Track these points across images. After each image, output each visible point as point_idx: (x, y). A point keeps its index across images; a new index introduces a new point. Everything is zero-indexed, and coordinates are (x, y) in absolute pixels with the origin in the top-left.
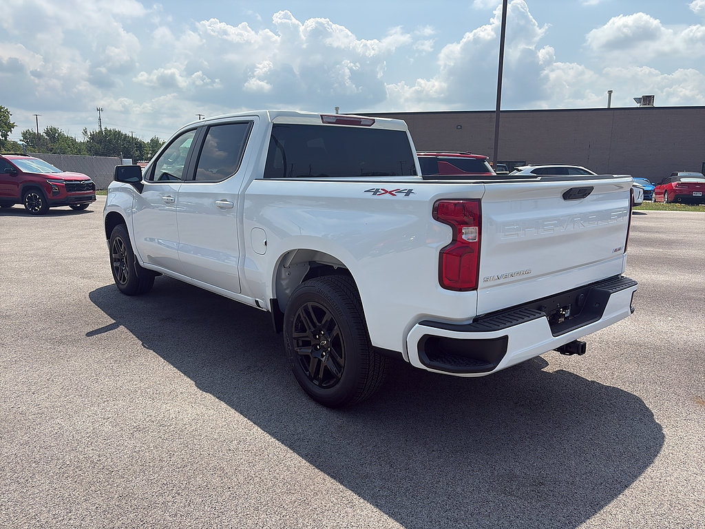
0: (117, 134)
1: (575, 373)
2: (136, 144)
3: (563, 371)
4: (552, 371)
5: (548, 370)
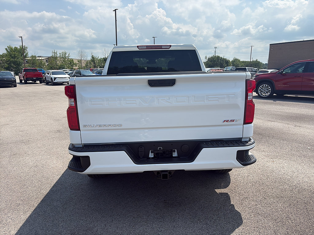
0: (218, 57)
1: (231, 197)
2: (225, 61)
3: (227, 194)
4: (220, 192)
5: (218, 191)
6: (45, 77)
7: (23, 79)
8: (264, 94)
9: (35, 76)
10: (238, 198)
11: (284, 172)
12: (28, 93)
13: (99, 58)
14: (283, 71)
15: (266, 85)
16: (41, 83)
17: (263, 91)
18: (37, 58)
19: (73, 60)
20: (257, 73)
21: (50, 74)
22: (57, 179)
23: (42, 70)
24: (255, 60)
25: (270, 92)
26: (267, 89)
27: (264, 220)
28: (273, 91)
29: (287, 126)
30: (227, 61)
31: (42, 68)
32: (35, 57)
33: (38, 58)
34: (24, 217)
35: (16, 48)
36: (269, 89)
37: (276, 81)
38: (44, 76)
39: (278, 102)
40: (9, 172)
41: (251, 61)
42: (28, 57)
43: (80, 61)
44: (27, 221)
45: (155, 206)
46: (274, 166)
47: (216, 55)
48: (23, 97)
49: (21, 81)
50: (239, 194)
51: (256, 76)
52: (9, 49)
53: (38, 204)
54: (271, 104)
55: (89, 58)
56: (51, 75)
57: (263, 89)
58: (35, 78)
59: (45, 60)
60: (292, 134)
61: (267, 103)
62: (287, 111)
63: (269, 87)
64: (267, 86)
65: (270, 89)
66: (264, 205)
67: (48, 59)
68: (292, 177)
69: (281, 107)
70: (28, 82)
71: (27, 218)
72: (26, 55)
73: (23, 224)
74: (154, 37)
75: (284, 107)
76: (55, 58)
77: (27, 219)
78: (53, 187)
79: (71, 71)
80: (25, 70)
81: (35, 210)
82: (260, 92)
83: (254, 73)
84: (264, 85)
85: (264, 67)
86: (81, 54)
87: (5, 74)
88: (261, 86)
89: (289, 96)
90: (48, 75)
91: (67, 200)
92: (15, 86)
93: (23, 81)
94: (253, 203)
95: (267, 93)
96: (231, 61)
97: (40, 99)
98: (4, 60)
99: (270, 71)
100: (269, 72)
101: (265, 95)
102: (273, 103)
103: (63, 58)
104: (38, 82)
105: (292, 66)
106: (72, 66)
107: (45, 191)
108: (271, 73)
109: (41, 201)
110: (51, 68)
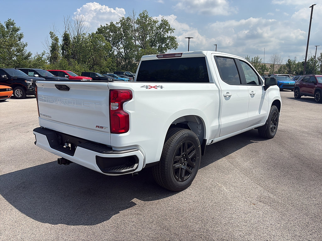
5: (135, 200)
13: (297, 62)
19: (265, 65)
43: (272, 66)
55: (285, 62)
86: (275, 58)
103: (255, 63)
106: (263, 71)
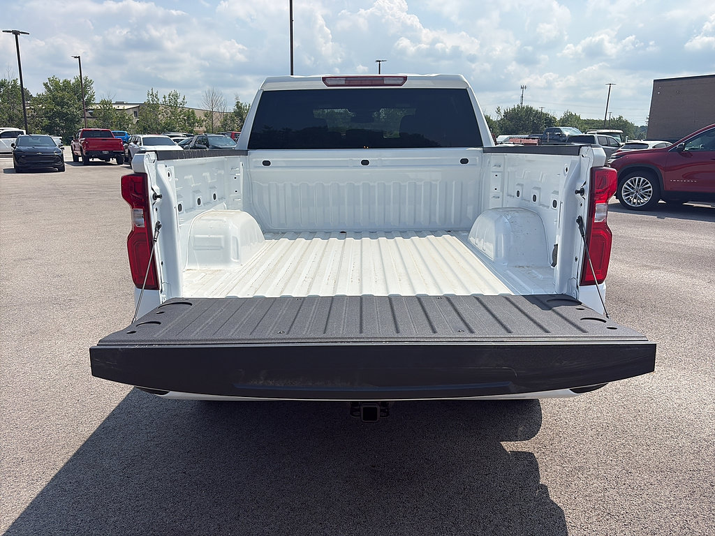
0: (529, 111)
1: (540, 465)
2: (546, 120)
3: (531, 455)
4: (515, 449)
5: (509, 446)
6: (129, 151)
7: (79, 153)
8: (635, 201)
9: (106, 147)
10: (559, 468)
11: (679, 401)
12: (87, 187)
14: (684, 146)
15: (642, 179)
16: (119, 163)
17: (633, 193)
18: (114, 106)
19: (193, 113)
20: (620, 149)
21: (138, 143)
22: (121, 399)
23: (124, 134)
24: (616, 117)
25: (649, 196)
26: (644, 189)
27: (622, 531)
28: (658, 194)
29: (688, 280)
30: (551, 120)
31: (125, 129)
32: (110, 103)
33: (116, 107)
34: (28, 495)
35: (67, 83)
36: (649, 187)
37: (666, 169)
38: (126, 147)
39: (668, 220)
40: (13, 377)
41: (607, 119)
42: (95, 104)
43: (209, 115)
44: (34, 506)
45: (348, 479)
46: (655, 385)
47: (525, 104)
48: (75, 196)
49: (76, 157)
50: (562, 457)
51: (618, 157)
52: (52, 86)
53: (66, 461)
54: (650, 224)
55: (231, 108)
56: (142, 146)
57: (633, 188)
58: (106, 152)
59: (132, 112)
60: (702, 302)
61: (642, 221)
62: (691, 243)
63: (647, 183)
64: (644, 181)
65: (651, 189)
66: (624, 492)
67: (139, 109)
68: (698, 416)
69: (675, 234)
70: (91, 160)
71: (34, 496)
72: (89, 100)
73: (22, 514)
74: (380, 61)
75: (684, 234)
76: (153, 107)
77: (33, 501)
78: (108, 418)
79: (188, 136)
80: (84, 134)
81: (56, 476)
82: (626, 195)
83: (613, 150)
84: (637, 178)
85: (638, 134)
86: (213, 98)
87: (38, 141)
88: (628, 182)
89: (695, 205)
90: (136, 147)
91: (137, 453)
92: (62, 169)
93: (80, 159)
94: (597, 483)
95: (644, 197)
96: (558, 119)
97: (112, 200)
98: (41, 109)
99: (652, 144)
100: (650, 148)
101: (638, 204)
102: (657, 223)
103: (171, 106)
104: (113, 161)
105: (707, 133)
106: (192, 125)
107: (86, 430)
108: (655, 150)
109: (75, 454)
110: (145, 129)
